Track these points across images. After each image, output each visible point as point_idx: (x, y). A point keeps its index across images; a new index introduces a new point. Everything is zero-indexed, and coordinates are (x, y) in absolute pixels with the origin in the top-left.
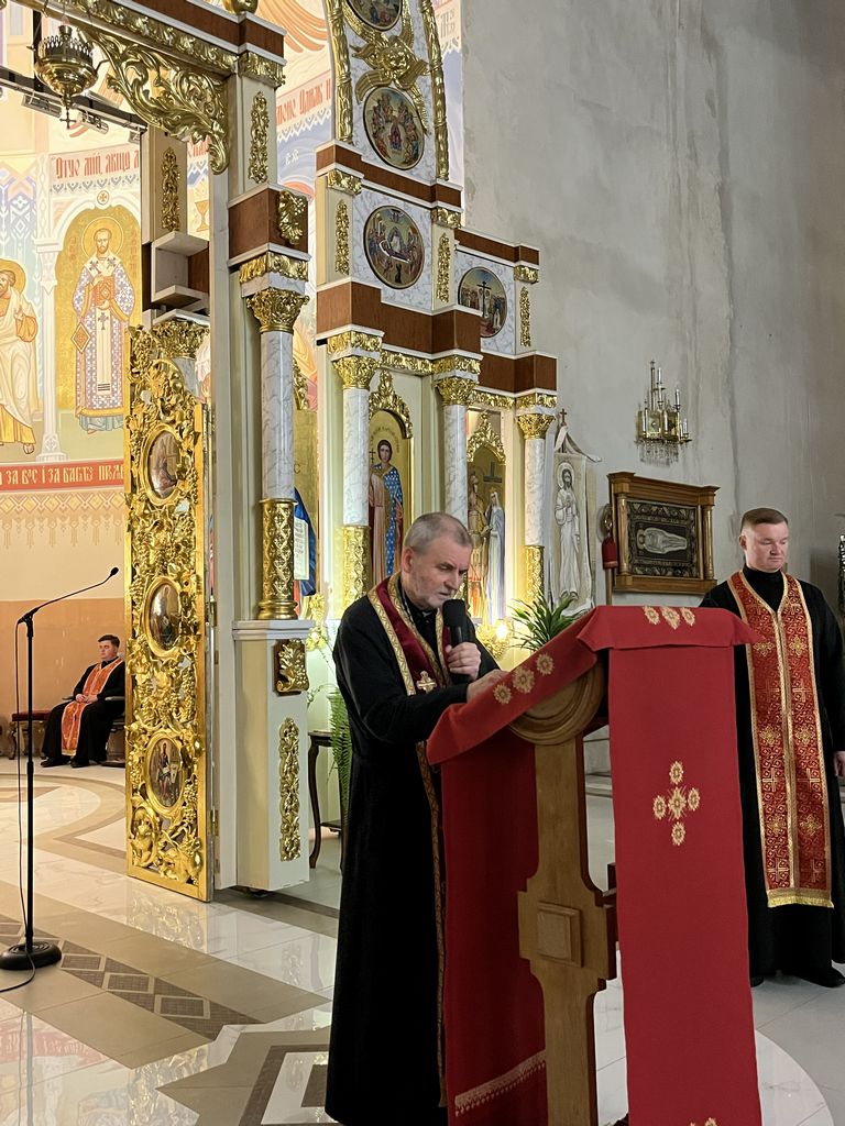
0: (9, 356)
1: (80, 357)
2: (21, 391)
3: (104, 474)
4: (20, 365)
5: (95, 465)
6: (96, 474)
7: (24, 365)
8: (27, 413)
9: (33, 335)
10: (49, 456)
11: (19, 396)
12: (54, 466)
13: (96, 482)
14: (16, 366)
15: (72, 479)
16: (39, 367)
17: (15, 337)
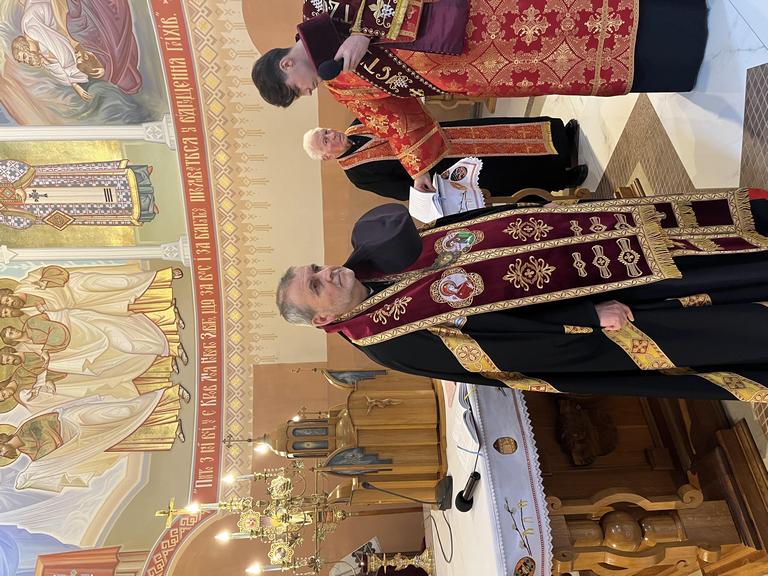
0: (85, 294)
1: (79, 220)
2: (121, 282)
3: (198, 196)
4: (94, 283)
5: (190, 205)
6: (199, 205)
7: (93, 279)
8: (143, 277)
9: (61, 271)
10: (184, 254)
11: (124, 284)
12: (194, 249)
13: (207, 205)
14: (96, 287)
15: (205, 230)
16: (94, 264)
17: (65, 288)
